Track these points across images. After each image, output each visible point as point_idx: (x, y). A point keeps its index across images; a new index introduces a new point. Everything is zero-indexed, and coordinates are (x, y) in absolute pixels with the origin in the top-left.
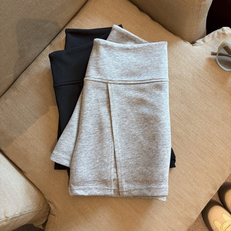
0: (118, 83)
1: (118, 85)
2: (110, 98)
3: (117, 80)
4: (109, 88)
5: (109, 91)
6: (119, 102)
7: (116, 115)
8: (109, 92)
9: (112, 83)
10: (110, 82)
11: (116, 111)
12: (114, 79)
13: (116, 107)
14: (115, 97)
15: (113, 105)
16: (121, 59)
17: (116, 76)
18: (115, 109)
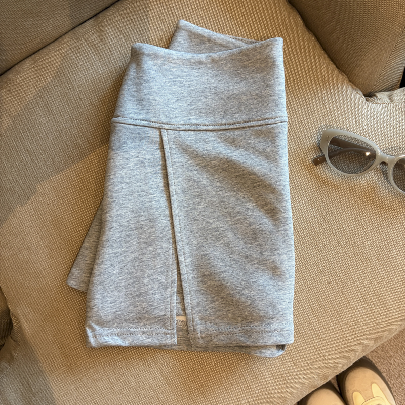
0: (183, 129)
1: (182, 133)
2: (166, 158)
3: (180, 123)
4: (165, 138)
5: (164, 144)
6: (185, 166)
7: (179, 191)
8: (165, 147)
9: (171, 129)
10: (166, 126)
11: (178, 184)
12: (173, 121)
13: (179, 177)
14: (176, 156)
15: (172, 172)
16: (188, 83)
17: (177, 116)
18: (177, 181)
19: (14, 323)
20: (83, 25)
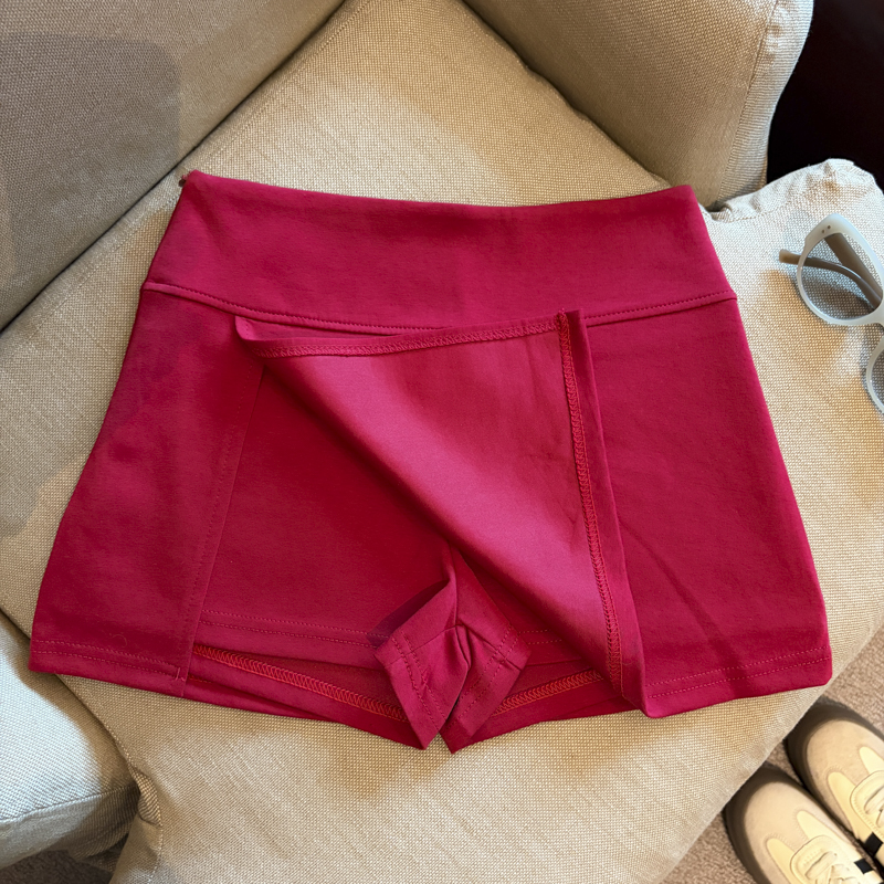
19: (142, 788)
20: (156, 189)
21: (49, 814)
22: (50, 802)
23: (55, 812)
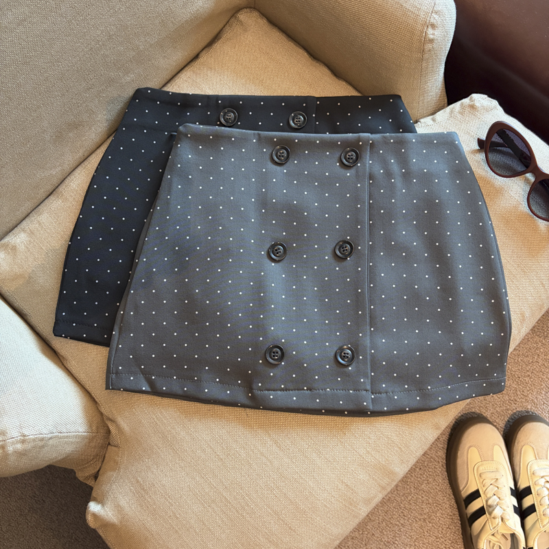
19: (112, 428)
21: (64, 437)
22: (65, 431)
23: (67, 437)
